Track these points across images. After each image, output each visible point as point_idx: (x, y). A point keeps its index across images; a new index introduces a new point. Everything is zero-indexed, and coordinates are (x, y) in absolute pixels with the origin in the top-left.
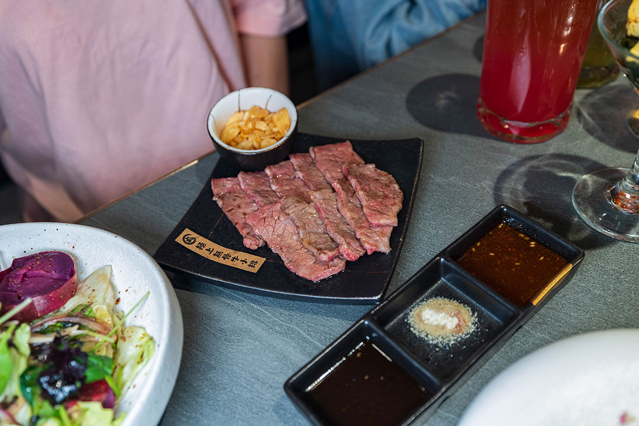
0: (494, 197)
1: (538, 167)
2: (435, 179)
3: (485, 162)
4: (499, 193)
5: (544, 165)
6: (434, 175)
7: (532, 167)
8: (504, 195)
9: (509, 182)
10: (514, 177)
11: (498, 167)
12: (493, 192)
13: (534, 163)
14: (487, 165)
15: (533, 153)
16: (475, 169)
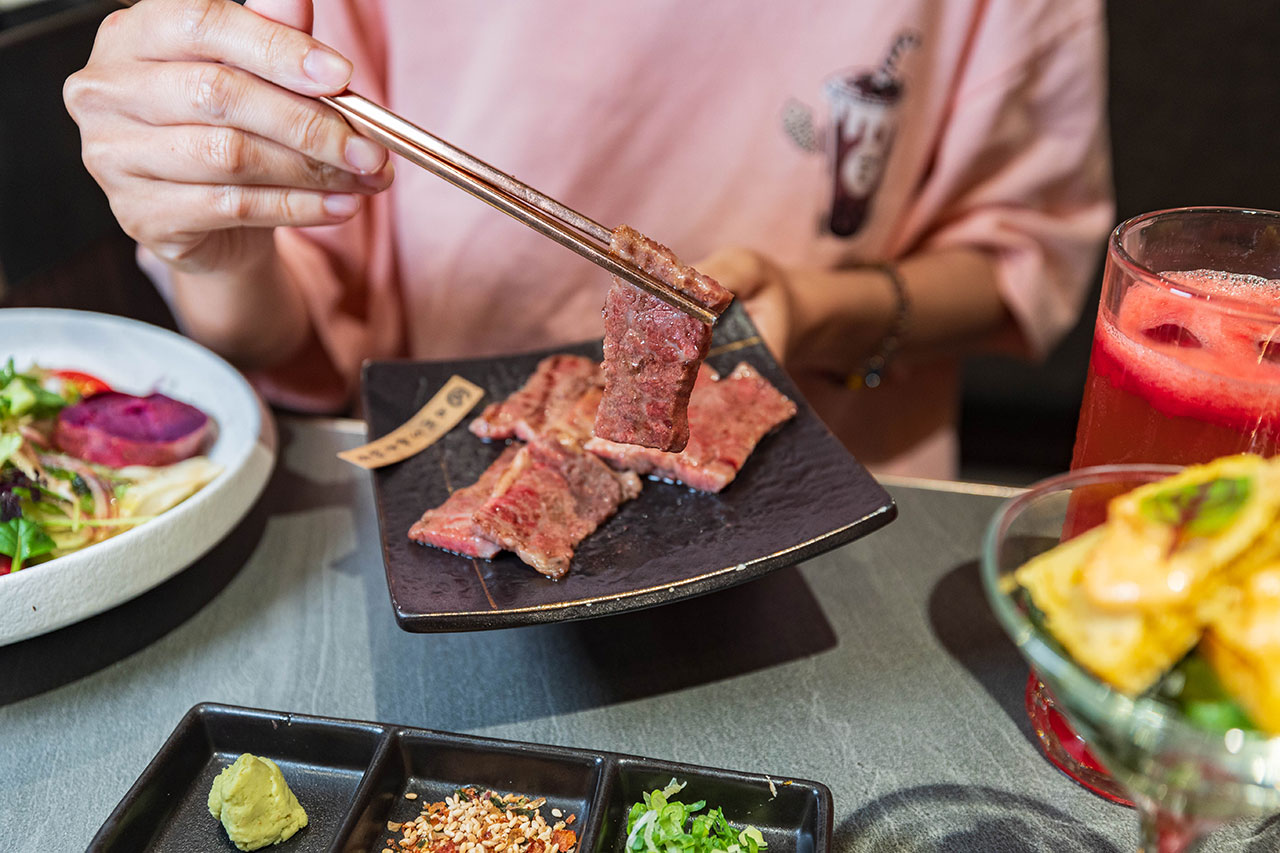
0: (861, 806)
1: (1027, 832)
2: (812, 704)
3: (942, 747)
4: (882, 809)
5: (1046, 837)
6: (823, 698)
7: (1016, 822)
8: (887, 819)
9: (929, 808)
10: (954, 808)
11: (951, 772)
12: (877, 799)
13: (1031, 818)
14: (936, 753)
15: (1060, 805)
16: (904, 743)
